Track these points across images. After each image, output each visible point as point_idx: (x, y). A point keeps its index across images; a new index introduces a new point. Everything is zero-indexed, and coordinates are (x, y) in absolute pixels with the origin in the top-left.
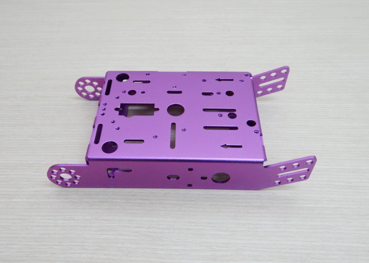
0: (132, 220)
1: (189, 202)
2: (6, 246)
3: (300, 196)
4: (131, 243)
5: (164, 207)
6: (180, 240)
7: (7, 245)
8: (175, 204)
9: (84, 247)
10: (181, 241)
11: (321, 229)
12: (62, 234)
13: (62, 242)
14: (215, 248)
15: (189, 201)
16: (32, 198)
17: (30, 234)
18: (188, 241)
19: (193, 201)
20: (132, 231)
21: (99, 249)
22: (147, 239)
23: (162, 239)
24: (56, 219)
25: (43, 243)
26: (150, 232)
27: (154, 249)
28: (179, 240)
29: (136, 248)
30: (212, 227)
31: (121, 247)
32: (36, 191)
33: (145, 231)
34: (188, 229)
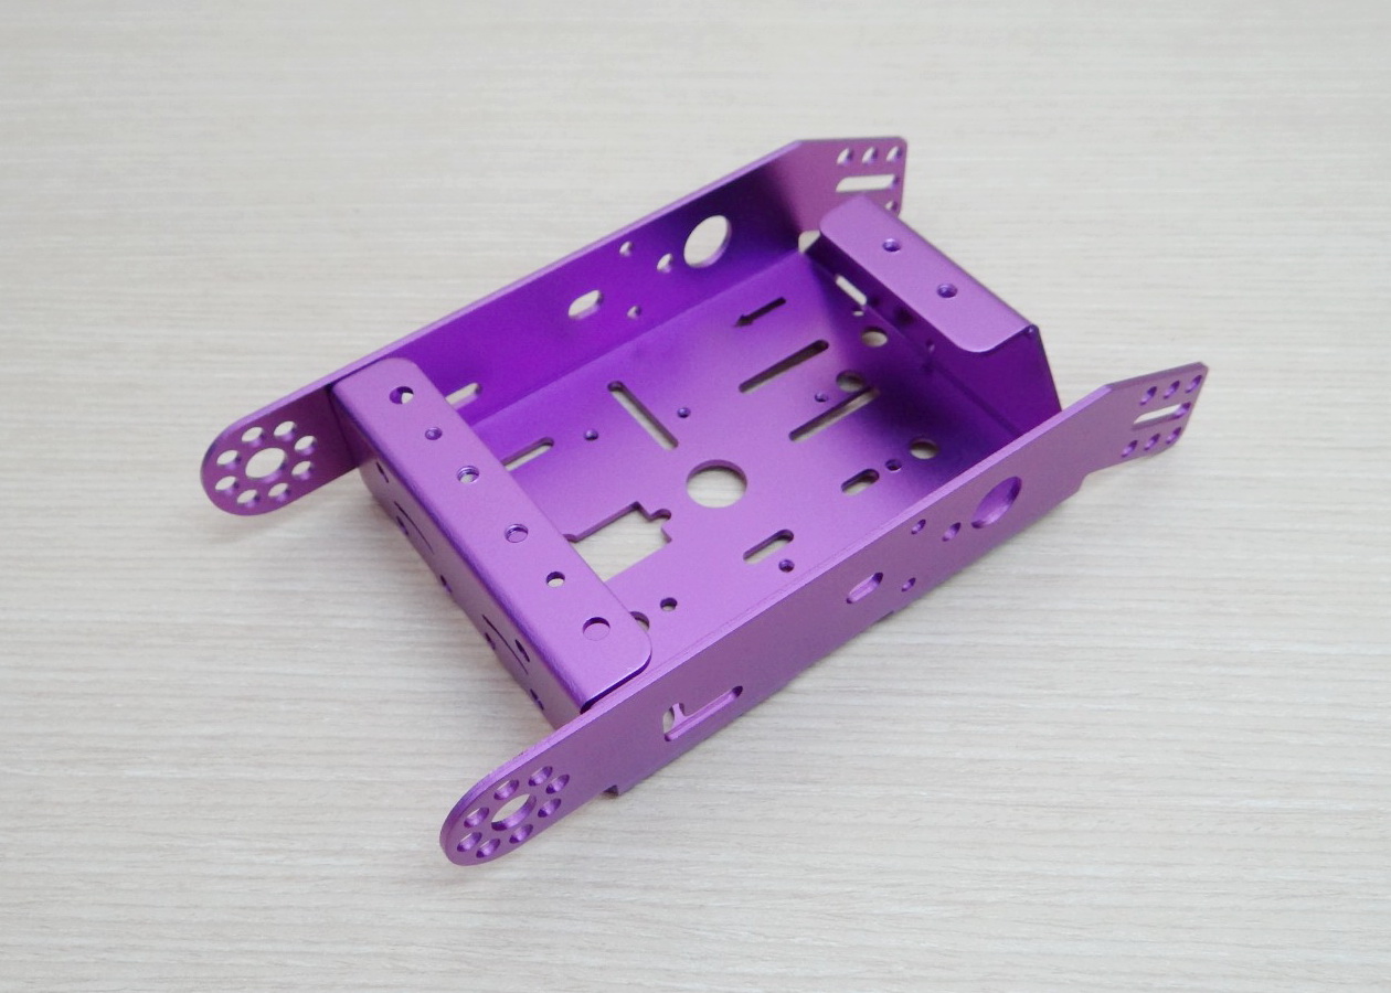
0: (585, 858)
1: (799, 787)
2: (105, 955)
3: (1225, 765)
4: (581, 949)
5: (704, 806)
6: (767, 937)
7: (109, 950)
8: (745, 792)
9: (401, 964)
10: (770, 940)
11: (1303, 896)
12: (317, 908)
13: (317, 943)
14: (901, 968)
15: (800, 783)
16: (195, 765)
17: (196, 907)
18: (796, 941)
19: (815, 782)
20: (583, 900)
21: (459, 971)
22: (643, 934)
23: (697, 932)
24: (291, 851)
25: (246, 946)
26: (653, 905)
27: (668, 970)
28: (762, 939)
29: (601, 968)
30: (887, 886)
31: (541, 964)
32: (212, 738)
33: (631, 902)
34: (796, 896)
